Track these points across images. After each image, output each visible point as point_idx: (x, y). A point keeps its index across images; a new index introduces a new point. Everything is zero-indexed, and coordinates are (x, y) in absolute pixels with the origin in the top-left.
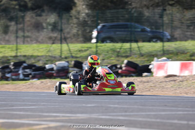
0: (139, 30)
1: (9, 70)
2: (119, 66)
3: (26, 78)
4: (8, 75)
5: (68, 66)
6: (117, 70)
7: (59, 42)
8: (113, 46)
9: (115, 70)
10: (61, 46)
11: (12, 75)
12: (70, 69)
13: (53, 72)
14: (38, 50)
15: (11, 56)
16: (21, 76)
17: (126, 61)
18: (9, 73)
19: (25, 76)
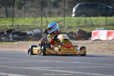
0: (104, 8)
1: (4, 35)
2: (74, 33)
3: (14, 40)
4: (3, 38)
5: (41, 33)
6: (72, 36)
7: (40, 16)
8: (78, 19)
9: (71, 35)
10: (42, 19)
11: (5, 39)
12: (43, 35)
13: (32, 37)
14: (28, 21)
15: (9, 26)
16: (11, 39)
17: (78, 30)
18: (3, 37)
19: (14, 39)
